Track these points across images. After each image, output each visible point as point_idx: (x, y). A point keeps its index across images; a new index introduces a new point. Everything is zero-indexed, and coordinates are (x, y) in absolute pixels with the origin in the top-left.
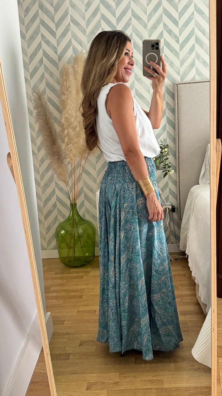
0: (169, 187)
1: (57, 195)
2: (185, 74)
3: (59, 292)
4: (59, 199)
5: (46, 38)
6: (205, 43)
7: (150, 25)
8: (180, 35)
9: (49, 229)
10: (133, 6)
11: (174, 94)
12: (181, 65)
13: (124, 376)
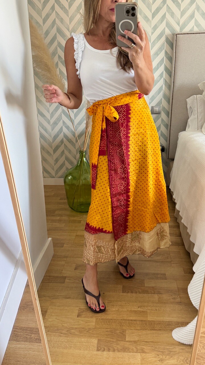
1: (64, 132)
3: (62, 216)
4: (65, 136)
9: (57, 160)
11: (173, 43)
12: (182, 16)
13: (112, 304)
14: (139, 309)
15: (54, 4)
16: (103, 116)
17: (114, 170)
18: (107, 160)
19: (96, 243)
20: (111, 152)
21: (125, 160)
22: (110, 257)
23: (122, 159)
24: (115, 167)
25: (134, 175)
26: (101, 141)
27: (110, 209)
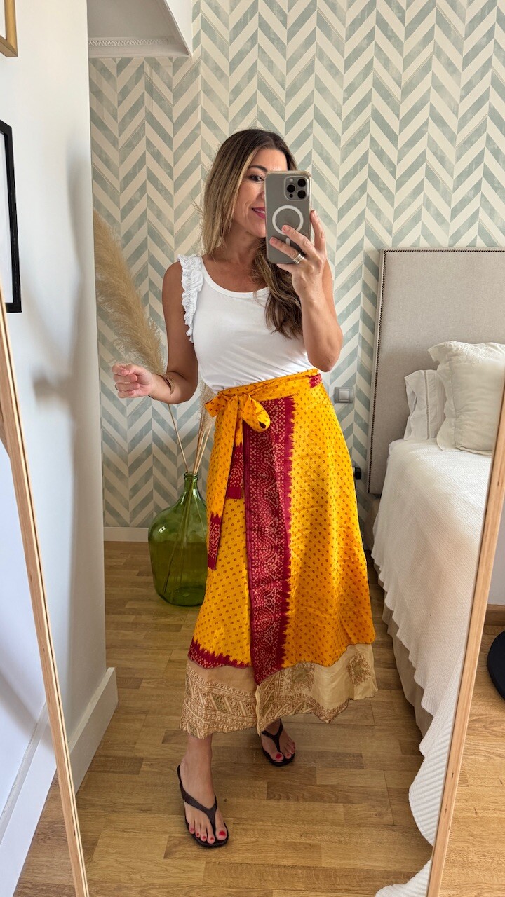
0: (354, 436)
1: (153, 432)
2: (402, 233)
3: (140, 614)
5: (154, 147)
6: (443, 180)
7: (345, 138)
8: (399, 161)
10: (318, 100)
11: (378, 268)
13: (244, 827)
14: (303, 840)
15: (145, 183)
16: (239, 419)
17: (258, 531)
18: (243, 508)
19: (211, 689)
20: (253, 493)
21: (281, 509)
22: (243, 721)
23: (275, 508)
24: (259, 524)
25: (299, 541)
26: (231, 469)
27: (246, 614)
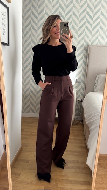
2: (93, 42)
4: (31, 91)
5: (33, 19)
6: (104, 29)
8: (93, 24)
11: (87, 50)
15: (31, 28)
